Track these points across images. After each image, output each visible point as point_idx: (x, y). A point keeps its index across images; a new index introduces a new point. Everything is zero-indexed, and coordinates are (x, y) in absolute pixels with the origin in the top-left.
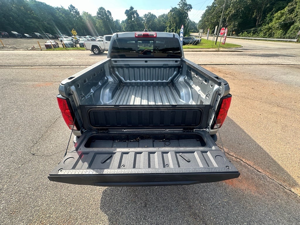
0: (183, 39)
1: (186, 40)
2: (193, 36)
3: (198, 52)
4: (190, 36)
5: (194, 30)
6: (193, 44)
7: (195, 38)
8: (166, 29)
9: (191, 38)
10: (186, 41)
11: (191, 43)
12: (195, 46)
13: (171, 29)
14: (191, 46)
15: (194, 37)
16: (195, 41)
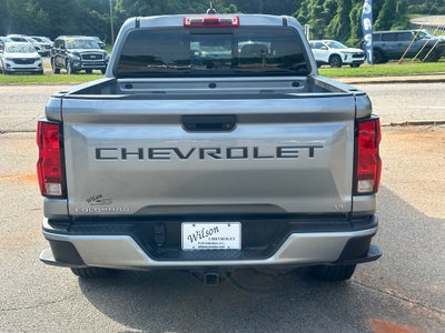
0: (375, 37)
1: (391, 43)
2: (424, 27)
3: (435, 85)
4: (410, 26)
5: (429, 6)
6: (421, 57)
7: (428, 35)
8: (305, 6)
9: (408, 37)
10: (389, 45)
11: (410, 55)
12: (430, 64)
13: (324, 5)
14: (412, 65)
15: (424, 31)
16: (429, 47)
